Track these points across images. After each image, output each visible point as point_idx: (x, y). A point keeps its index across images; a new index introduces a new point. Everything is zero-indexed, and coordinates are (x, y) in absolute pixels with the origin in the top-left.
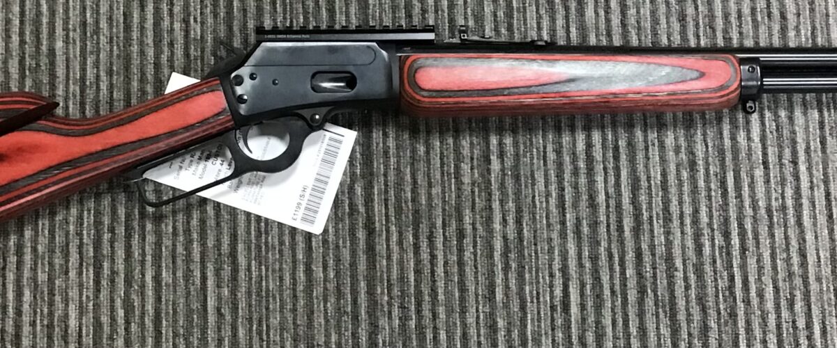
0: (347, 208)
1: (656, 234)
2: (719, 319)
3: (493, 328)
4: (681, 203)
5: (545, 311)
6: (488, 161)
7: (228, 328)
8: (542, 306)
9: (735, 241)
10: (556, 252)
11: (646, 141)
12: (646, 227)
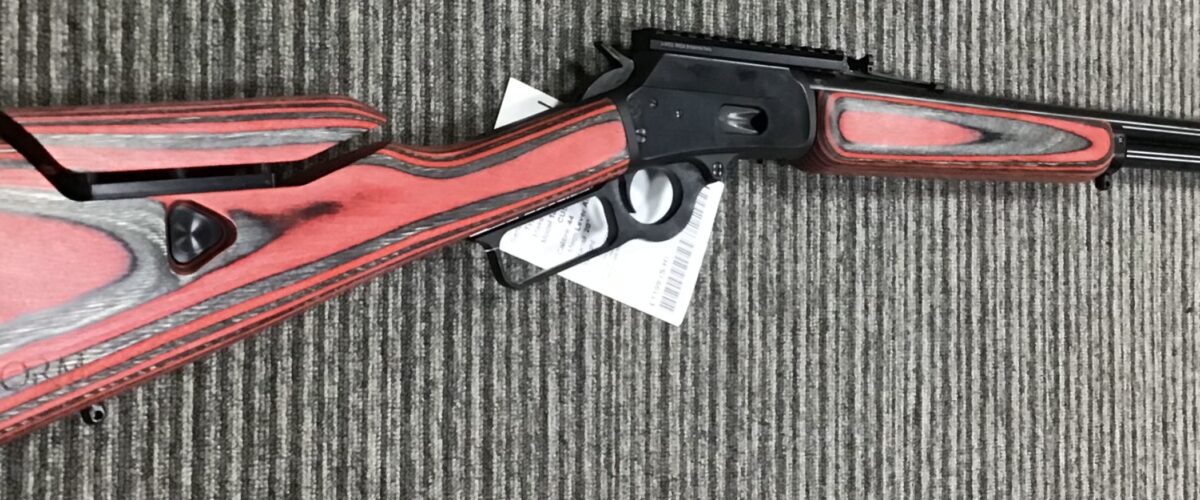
0: (709, 288)
1: (998, 326)
2: (1045, 426)
3: (850, 446)
4: (1020, 289)
5: (899, 421)
6: (854, 231)
7: (572, 460)
8: (897, 417)
9: (1062, 335)
10: (912, 351)
11: (994, 213)
12: (990, 318)
